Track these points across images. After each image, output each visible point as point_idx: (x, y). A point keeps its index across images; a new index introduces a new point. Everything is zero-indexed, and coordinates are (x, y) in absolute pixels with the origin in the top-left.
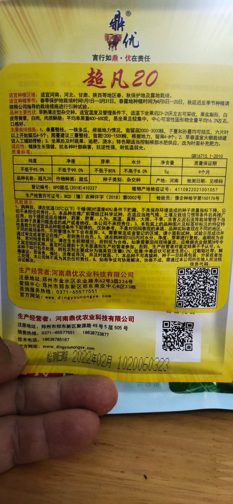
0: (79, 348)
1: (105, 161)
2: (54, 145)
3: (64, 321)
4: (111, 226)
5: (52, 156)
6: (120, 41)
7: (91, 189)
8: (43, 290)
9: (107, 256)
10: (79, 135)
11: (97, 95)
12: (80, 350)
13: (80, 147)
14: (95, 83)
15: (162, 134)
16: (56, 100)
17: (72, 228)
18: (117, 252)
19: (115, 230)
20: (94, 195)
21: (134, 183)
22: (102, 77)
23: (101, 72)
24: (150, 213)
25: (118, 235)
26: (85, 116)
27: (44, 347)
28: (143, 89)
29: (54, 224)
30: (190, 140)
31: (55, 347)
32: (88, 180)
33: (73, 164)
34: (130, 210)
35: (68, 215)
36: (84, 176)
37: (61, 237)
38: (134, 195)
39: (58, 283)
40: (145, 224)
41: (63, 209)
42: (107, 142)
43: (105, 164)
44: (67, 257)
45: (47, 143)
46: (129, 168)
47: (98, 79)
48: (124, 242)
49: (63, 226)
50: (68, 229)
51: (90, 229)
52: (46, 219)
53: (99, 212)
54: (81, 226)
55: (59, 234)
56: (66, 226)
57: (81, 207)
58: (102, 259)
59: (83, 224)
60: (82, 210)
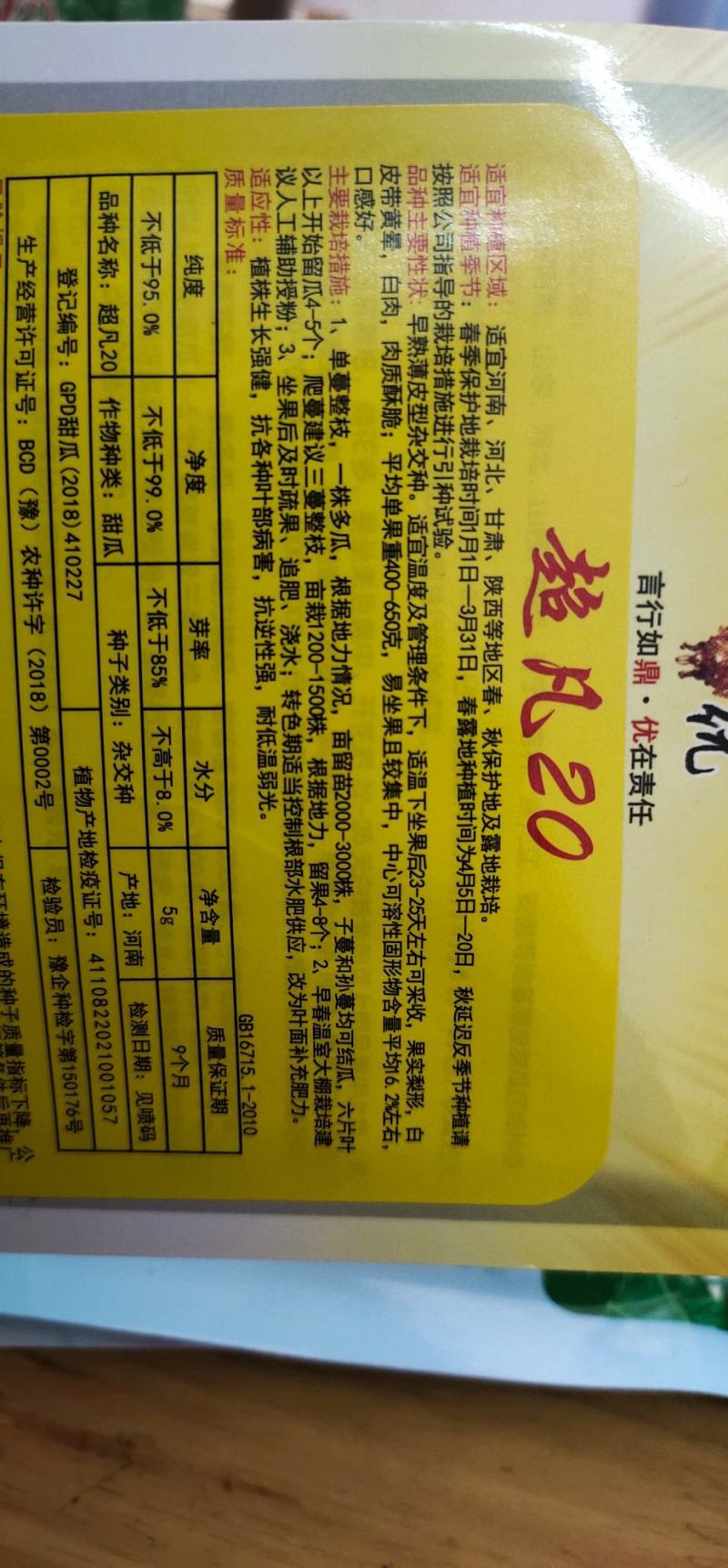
1: (202, 639)
2: (266, 385)
5: (217, 376)
6: (715, 693)
7: (68, 571)
10: (318, 510)
11: (496, 597)
13: (262, 516)
14: (544, 584)
15: (332, 888)
16: (471, 400)
20: (41, 589)
21: (111, 773)
22: (571, 615)
23: (591, 611)
26: (403, 540)
28: (517, 798)
30: (310, 1004)
32: (111, 558)
33: (183, 486)
36: (126, 537)
38: (55, 779)
42: (290, 647)
43: (189, 638)
45: (275, 354)
46: (176, 751)
47: (562, 597)
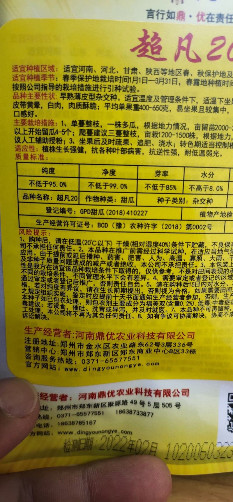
1: (162, 173)
2: (82, 148)
3: (91, 399)
4: (166, 268)
5: (79, 164)
7: (138, 215)
8: (61, 359)
9: (158, 310)
10: (122, 132)
11: (153, 71)
12: (111, 434)
13: (123, 151)
14: (149, 53)
16: (88, 78)
17: (108, 272)
18: (174, 304)
19: (171, 274)
20: (143, 223)
21: (203, 205)
22: (160, 43)
23: (159, 36)
24: (223, 249)
25: (176, 281)
26: (133, 103)
27: (59, 433)
28: (222, 65)
29: (81, 266)
32: (135, 201)
33: (113, 177)
34: (196, 245)
35: (102, 253)
36: (128, 196)
37: (90, 285)
38: (203, 223)
39: (85, 350)
40: (215, 265)
41: (94, 243)
42: (166, 144)
43: (161, 177)
44: (99, 313)
45: (72, 145)
46: (197, 183)
47: (154, 47)
48: (185, 291)
49: (94, 268)
50: (102, 273)
51: (134, 273)
52: (68, 258)
53: (150, 249)
54: (121, 268)
55: (88, 280)
56: (98, 269)
57: (123, 242)
58: (152, 315)
59: (124, 266)
60: (124, 245)
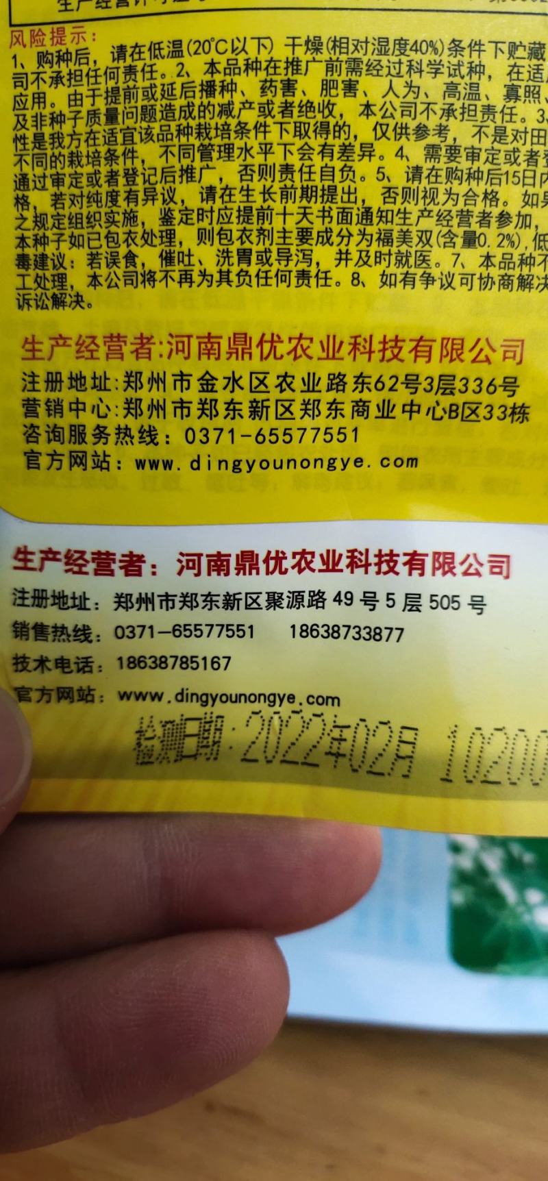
0: (273, 699)
3: (214, 574)
4: (433, 122)
8: (124, 433)
9: (412, 261)
12: (277, 708)
17: (261, 136)
18: (459, 241)
19: (450, 141)
25: (464, 164)
27: (122, 698)
29: (183, 121)
31: (169, 695)
34: (521, 52)
35: (243, 75)
37: (210, 178)
39: (193, 395)
48: (491, 197)
49: (219, 126)
50: (245, 139)
51: (339, 137)
52: (145, 103)
53: (384, 60)
54: (300, 123)
55: (204, 164)
56: (232, 127)
57: (304, 38)
58: (393, 277)
59: (310, 114)
60: (308, 49)
